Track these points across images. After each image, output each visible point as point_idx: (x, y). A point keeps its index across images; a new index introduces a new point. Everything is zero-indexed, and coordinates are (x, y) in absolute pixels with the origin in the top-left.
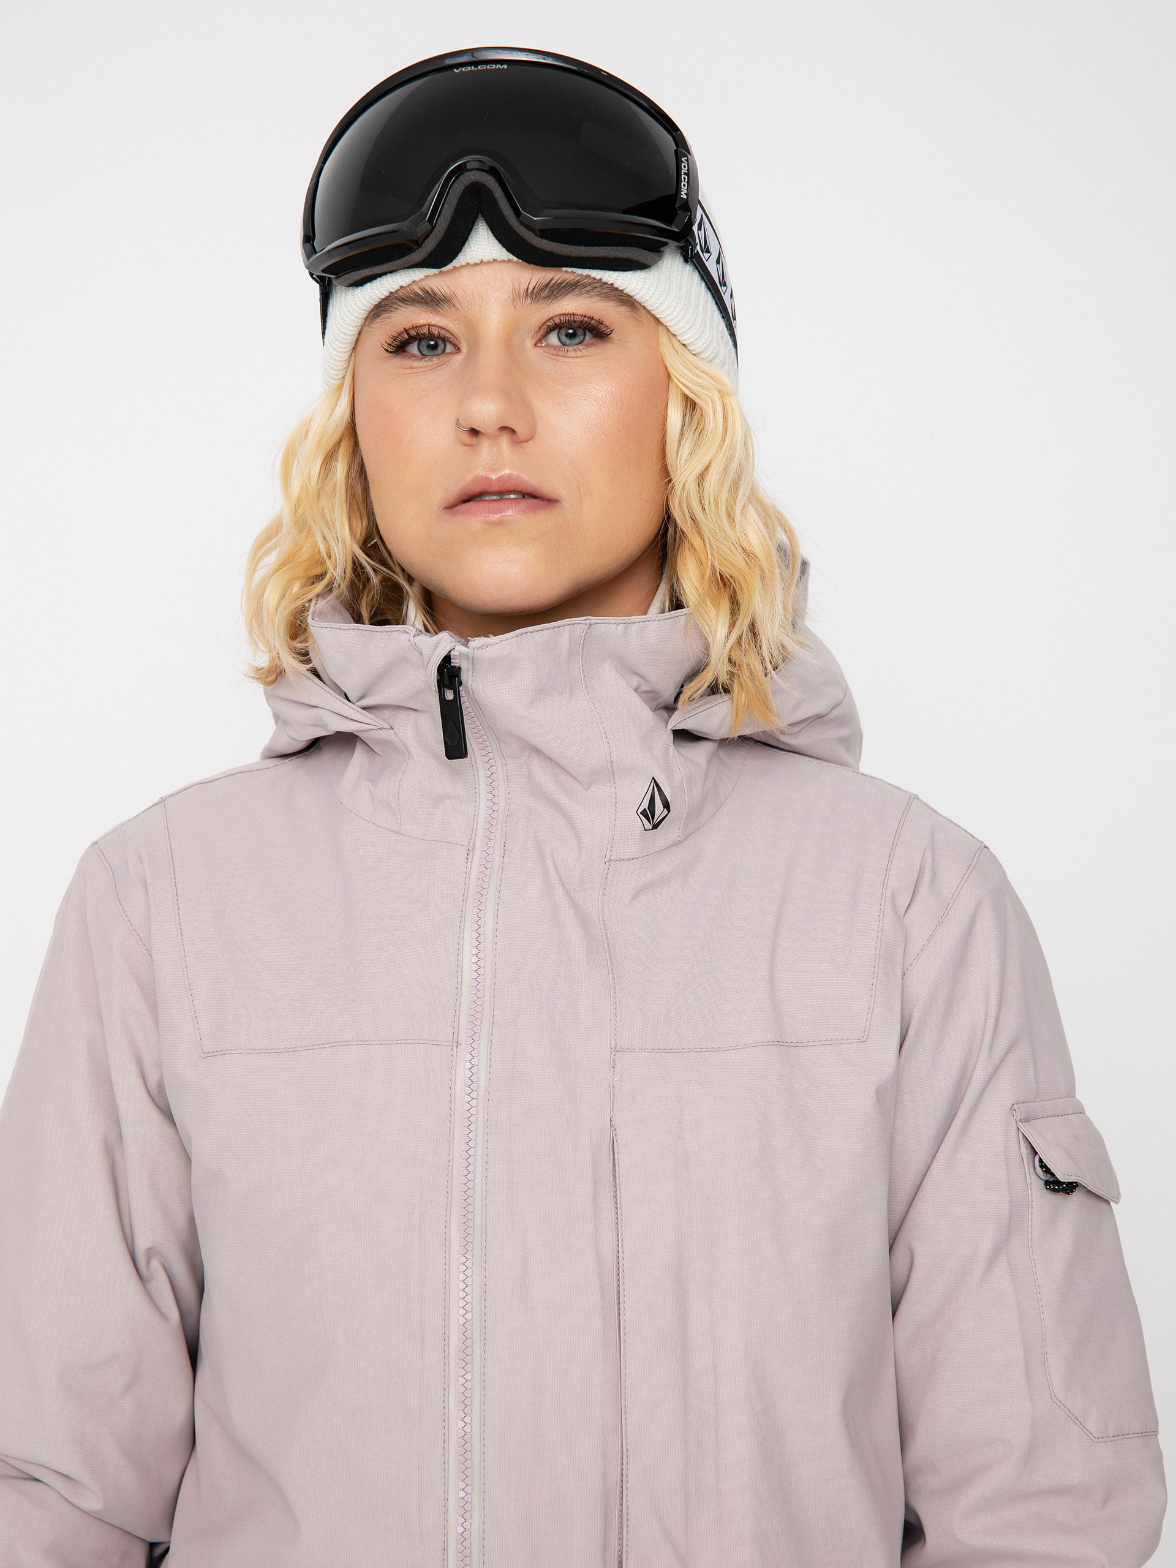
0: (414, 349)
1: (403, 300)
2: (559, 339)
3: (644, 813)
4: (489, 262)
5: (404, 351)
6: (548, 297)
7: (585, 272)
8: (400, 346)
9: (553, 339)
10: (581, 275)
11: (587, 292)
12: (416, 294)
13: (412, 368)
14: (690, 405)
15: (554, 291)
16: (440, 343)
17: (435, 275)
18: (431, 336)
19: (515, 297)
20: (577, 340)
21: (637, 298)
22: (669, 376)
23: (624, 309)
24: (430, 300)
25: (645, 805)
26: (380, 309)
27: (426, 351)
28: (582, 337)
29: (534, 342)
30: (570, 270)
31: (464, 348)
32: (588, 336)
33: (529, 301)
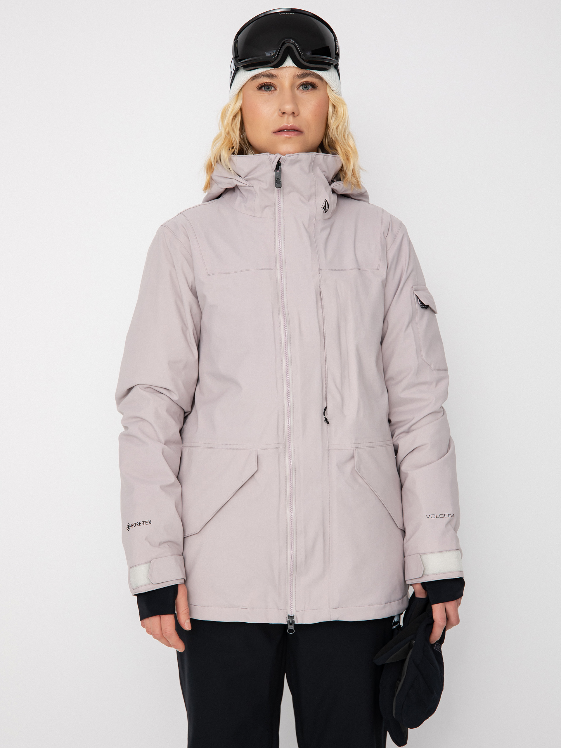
0: (263, 88)
1: (263, 75)
2: (302, 88)
3: (323, 208)
4: (288, 67)
5: (261, 89)
6: (303, 77)
7: (312, 71)
8: (261, 87)
9: (301, 88)
10: (311, 72)
11: (312, 76)
12: (267, 74)
13: (264, 94)
14: (334, 107)
15: (303, 76)
16: (270, 87)
17: (273, 69)
18: (267, 85)
19: (294, 77)
20: (307, 89)
21: (324, 78)
22: (329, 98)
23: (320, 81)
24: (271, 76)
25: (324, 206)
26: (255, 77)
27: (266, 89)
28: (308, 88)
29: (297, 88)
30: (309, 70)
31: (278, 89)
32: (310, 87)
33: (297, 78)
